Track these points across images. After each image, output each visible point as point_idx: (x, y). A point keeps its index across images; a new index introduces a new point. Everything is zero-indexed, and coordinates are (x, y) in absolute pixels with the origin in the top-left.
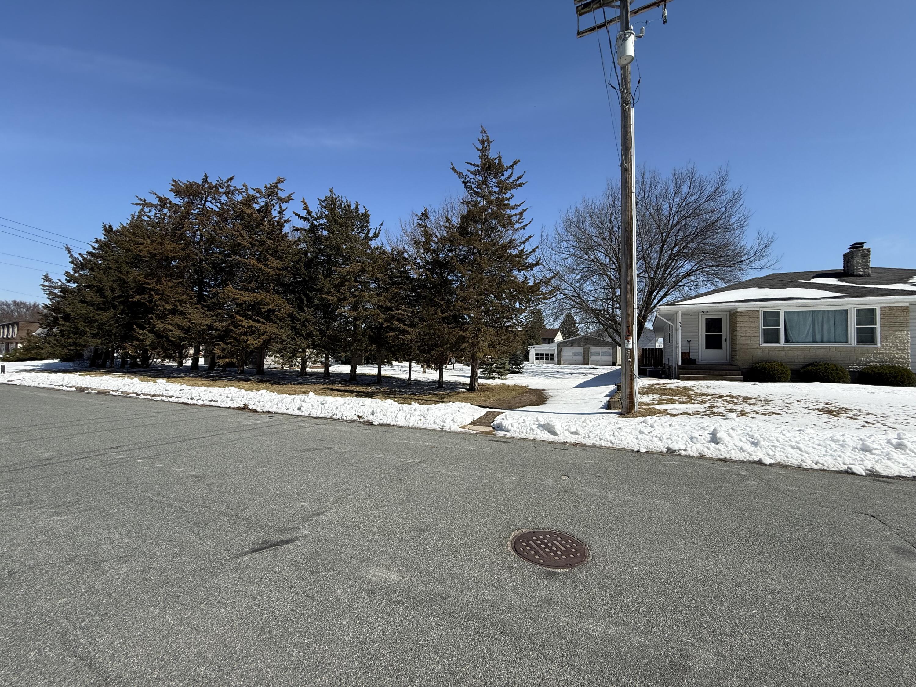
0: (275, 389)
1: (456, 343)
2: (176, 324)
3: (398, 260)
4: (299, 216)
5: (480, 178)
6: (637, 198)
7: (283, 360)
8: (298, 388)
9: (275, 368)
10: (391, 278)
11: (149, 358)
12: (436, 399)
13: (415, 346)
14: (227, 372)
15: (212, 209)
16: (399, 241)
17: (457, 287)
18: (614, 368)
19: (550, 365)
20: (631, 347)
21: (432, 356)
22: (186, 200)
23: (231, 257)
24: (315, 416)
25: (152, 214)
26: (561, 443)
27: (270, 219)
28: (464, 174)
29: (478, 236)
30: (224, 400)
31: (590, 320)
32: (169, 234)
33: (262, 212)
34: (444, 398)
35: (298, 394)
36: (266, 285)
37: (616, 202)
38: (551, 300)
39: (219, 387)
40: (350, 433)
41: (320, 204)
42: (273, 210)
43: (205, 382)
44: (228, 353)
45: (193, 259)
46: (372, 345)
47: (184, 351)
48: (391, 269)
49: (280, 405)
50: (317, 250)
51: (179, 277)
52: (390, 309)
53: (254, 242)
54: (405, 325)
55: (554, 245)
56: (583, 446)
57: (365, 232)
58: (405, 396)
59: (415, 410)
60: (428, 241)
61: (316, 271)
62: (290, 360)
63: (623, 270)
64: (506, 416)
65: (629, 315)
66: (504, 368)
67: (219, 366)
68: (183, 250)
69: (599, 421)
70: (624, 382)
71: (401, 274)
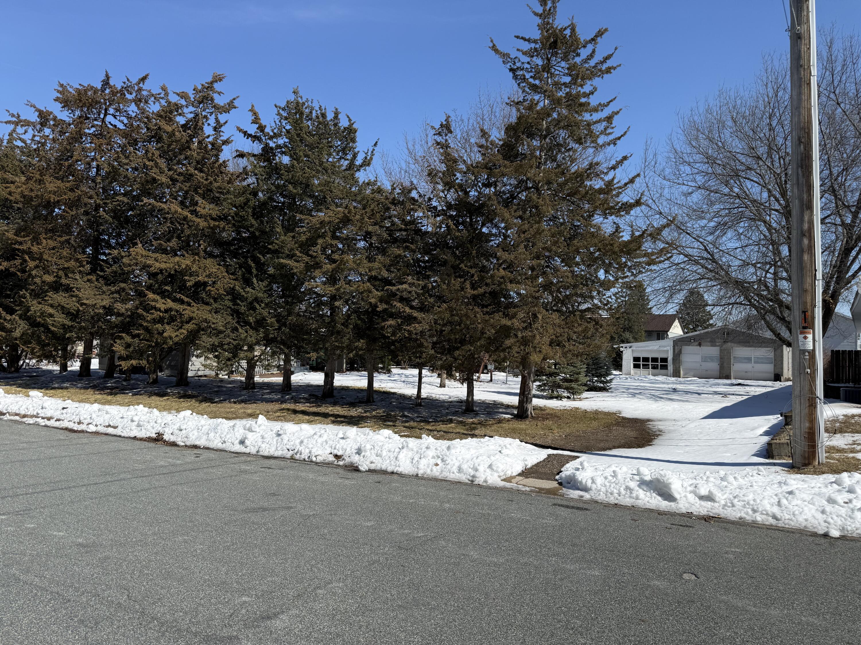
0: (204, 409)
1: (495, 339)
2: (59, 305)
3: (402, 203)
4: (245, 133)
5: (539, 62)
6: (819, 86)
7: (218, 363)
8: (241, 408)
9: (205, 376)
10: (390, 231)
11: (19, 358)
12: (462, 431)
13: (428, 343)
14: (132, 382)
15: (115, 126)
16: (403, 172)
17: (498, 246)
18: (778, 385)
19: (660, 378)
20: (811, 348)
21: (456, 359)
22: (78, 113)
23: (142, 201)
24: (266, 454)
25: (27, 137)
26: (682, 515)
27: (201, 138)
28: (513, 56)
29: (534, 160)
30: (127, 425)
31: (733, 300)
32: (52, 166)
33: (189, 128)
34: (474, 429)
35: (241, 418)
36: (194, 244)
37: (780, 94)
38: (661, 266)
39: (120, 404)
40: (322, 483)
41: (279, 114)
42: (206, 124)
43: (99, 396)
44: (135, 351)
45: (85, 204)
46: (359, 340)
47: (69, 348)
48: (390, 217)
49: (212, 435)
50: (273, 188)
51: (66, 233)
52: (388, 282)
53: (176, 176)
54: (412, 307)
55: (668, 171)
56: (723, 522)
57: (349, 157)
58: (412, 424)
59: (427, 448)
60: (451, 171)
61: (271, 221)
62: (229, 363)
63: (795, 212)
64: (581, 464)
65: (806, 291)
66: (577, 380)
67: (121, 372)
68: (72, 190)
69: (751, 478)
70: (797, 411)
71: (406, 225)
